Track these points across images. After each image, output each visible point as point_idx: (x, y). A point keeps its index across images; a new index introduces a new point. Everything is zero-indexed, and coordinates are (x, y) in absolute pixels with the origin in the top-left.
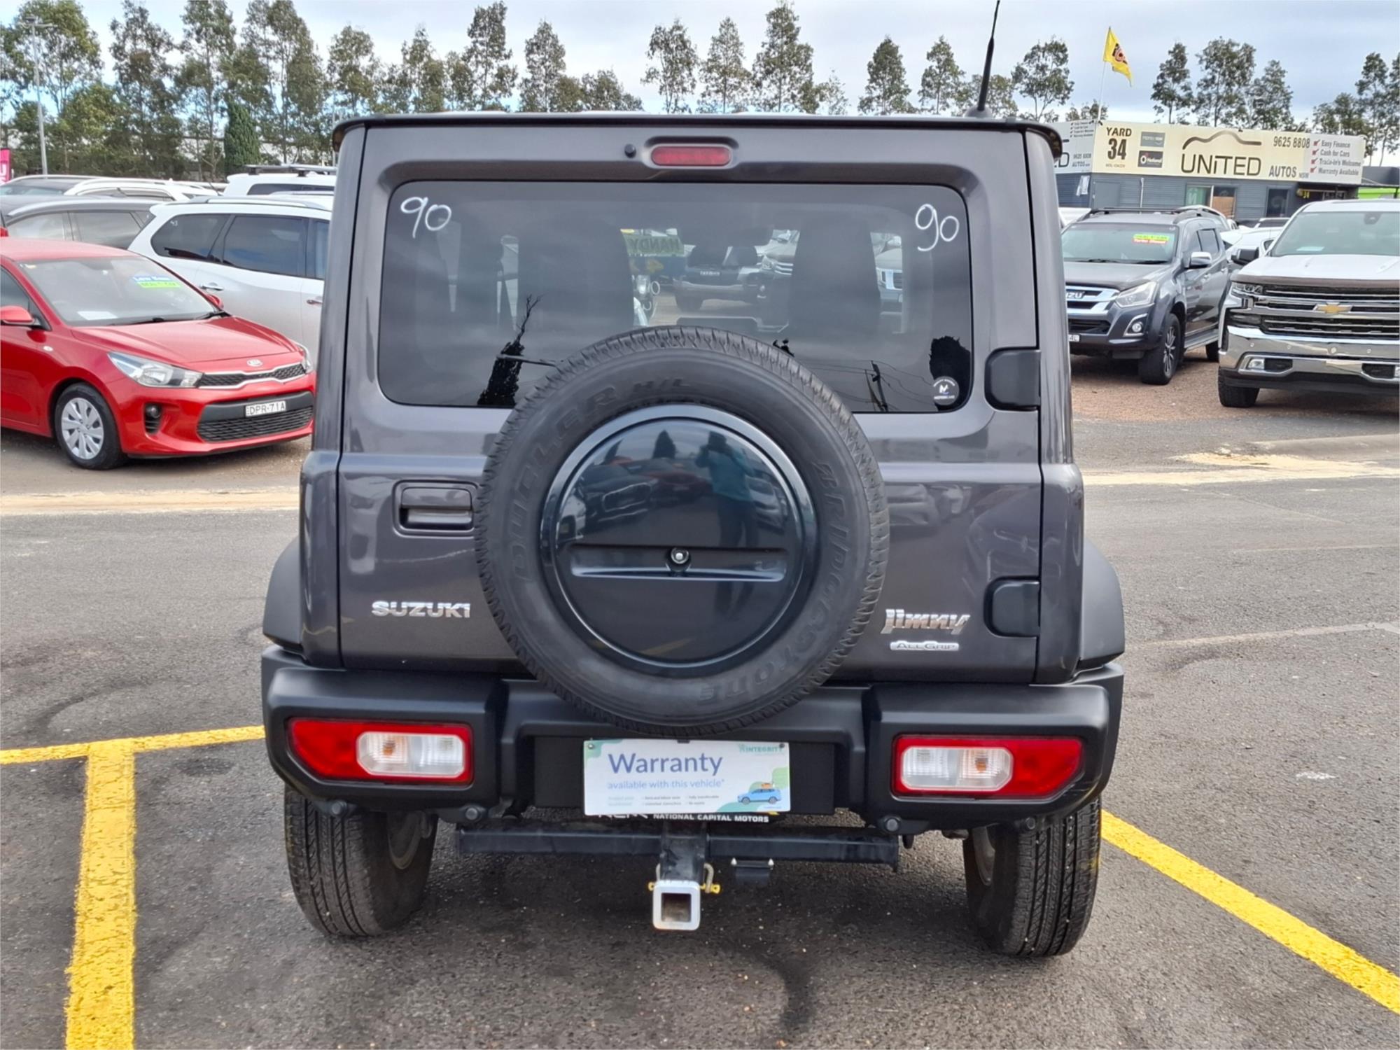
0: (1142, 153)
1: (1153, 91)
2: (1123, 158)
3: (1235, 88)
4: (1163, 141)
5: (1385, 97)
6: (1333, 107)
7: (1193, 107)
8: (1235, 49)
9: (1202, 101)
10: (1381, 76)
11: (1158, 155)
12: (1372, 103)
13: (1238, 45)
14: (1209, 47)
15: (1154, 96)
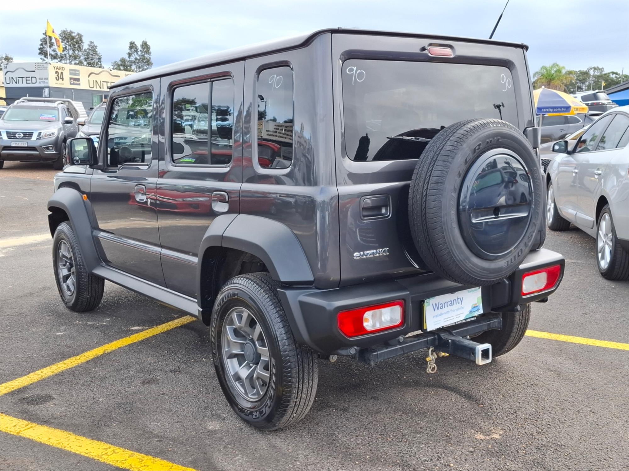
0: (71, 79)
1: (39, 51)
2: (63, 80)
3: (77, 52)
4: (79, 73)
5: (139, 60)
6: (120, 63)
7: (59, 60)
8: (73, 35)
9: (62, 57)
10: (136, 51)
11: (78, 80)
12: (134, 62)
13: (75, 33)
14: (61, 33)
15: (40, 53)
